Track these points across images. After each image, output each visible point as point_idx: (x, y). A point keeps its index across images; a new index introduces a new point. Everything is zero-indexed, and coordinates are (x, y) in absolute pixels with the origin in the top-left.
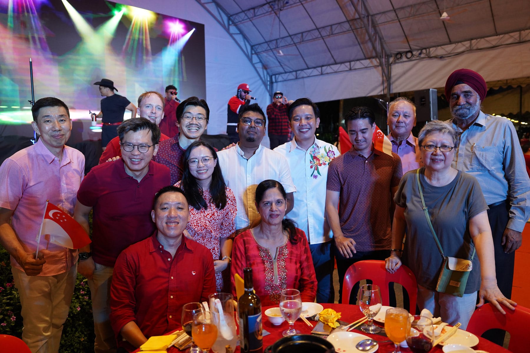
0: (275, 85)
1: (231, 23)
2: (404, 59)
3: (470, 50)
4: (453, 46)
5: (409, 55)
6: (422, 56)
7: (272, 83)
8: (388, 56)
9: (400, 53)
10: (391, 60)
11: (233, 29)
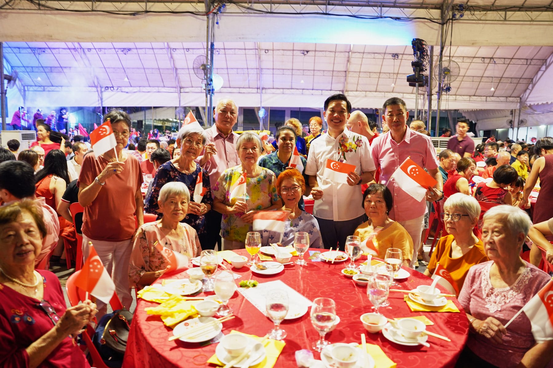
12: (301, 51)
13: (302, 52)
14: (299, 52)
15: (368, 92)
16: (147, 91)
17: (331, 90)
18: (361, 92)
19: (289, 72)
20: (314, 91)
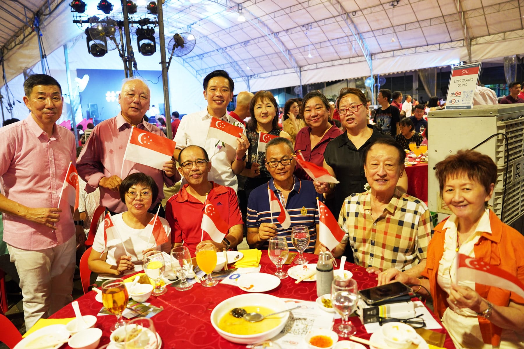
1: (185, 62)
2: (253, 78)
3: (272, 76)
5: (254, 76)
6: (258, 77)
8: (248, 77)
9: (251, 76)
11: (186, 65)
12: (390, 2)
13: (391, 4)
14: (388, 4)
15: (508, 33)
16: (277, 74)
17: (451, 41)
18: (496, 35)
19: (390, 31)
20: (429, 46)
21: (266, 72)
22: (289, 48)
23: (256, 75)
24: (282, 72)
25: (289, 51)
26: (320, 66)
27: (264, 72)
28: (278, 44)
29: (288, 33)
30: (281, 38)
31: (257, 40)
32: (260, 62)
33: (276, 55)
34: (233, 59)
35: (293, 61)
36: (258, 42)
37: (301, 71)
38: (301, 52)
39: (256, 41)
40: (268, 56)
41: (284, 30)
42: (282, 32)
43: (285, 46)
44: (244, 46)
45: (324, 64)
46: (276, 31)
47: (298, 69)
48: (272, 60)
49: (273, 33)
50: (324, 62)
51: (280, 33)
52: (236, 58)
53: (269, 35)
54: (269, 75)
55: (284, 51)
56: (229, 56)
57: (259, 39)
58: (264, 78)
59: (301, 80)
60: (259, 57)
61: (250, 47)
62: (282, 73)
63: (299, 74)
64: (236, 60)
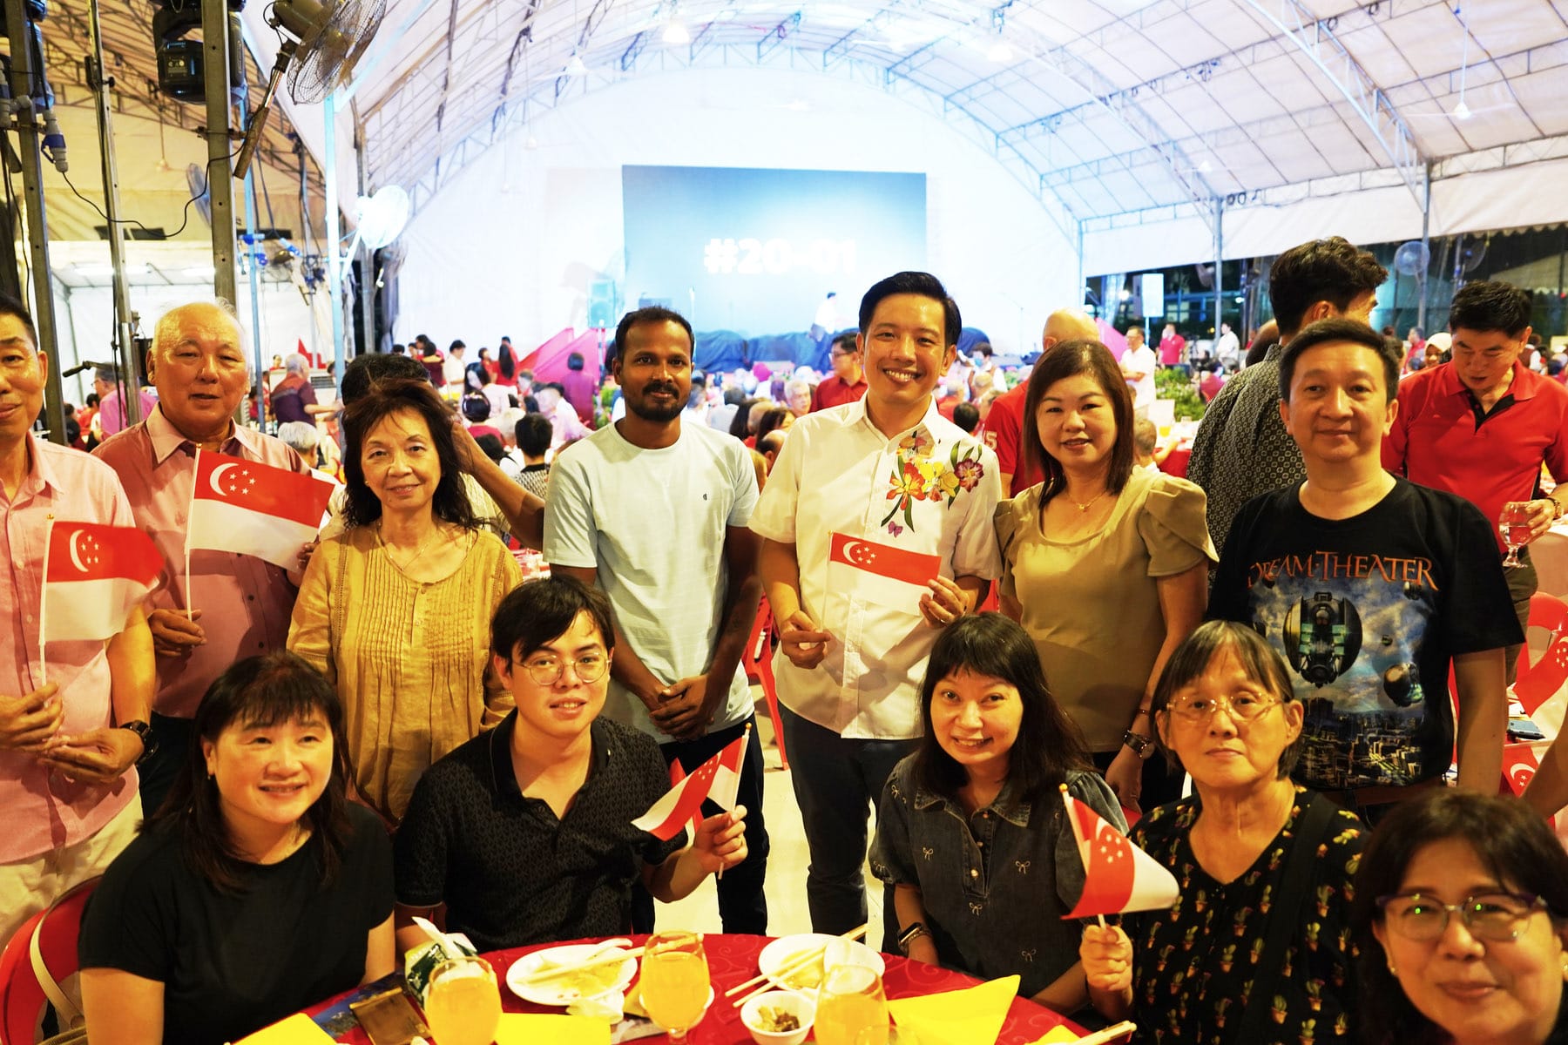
0: (1085, 236)
1: (1000, 142)
2: (1236, 204)
3: (1308, 196)
4: (1290, 188)
5: (1242, 197)
6: (1257, 201)
7: (1081, 233)
8: (1220, 201)
9: (1232, 196)
10: (1224, 204)
11: (1005, 152)
16: (1331, 191)
21: (1288, 183)
22: (1383, 84)
23: (1250, 196)
24: (1352, 182)
25: (1382, 93)
26: (1520, 154)
27: (1282, 181)
28: (1332, 68)
29: (1379, 17)
30: (1349, 41)
31: (1249, 52)
32: (1262, 143)
33: (1327, 112)
34: (1165, 134)
35: (1398, 137)
36: (1254, 63)
37: (1430, 181)
38: (1434, 98)
39: (1245, 57)
40: (1297, 117)
41: (1361, 7)
42: (1350, 17)
43: (1367, 76)
44: (1199, 78)
45: (1542, 148)
46: (1325, 13)
47: (1422, 169)
48: (1310, 133)
49: (1315, 22)
50: (1544, 137)
51: (1341, 20)
52: (1175, 129)
53: (1295, 31)
54: (1300, 197)
55: (1357, 98)
56: (1150, 120)
57: (1259, 47)
58: (1277, 206)
59: (1426, 215)
60: (1261, 121)
61: (1220, 83)
62: (1355, 186)
63: (1421, 191)
64: (1175, 137)
